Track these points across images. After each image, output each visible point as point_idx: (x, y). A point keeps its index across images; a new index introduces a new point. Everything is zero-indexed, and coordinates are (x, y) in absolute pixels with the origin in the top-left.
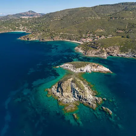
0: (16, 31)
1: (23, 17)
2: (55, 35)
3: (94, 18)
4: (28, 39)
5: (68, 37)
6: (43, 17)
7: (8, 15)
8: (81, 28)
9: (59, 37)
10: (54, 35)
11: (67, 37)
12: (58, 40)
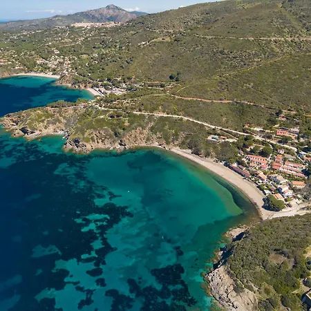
0: (33, 74)
1: (77, 25)
2: (131, 122)
3: (290, 39)
4: (24, 131)
5: (186, 138)
6: (127, 26)
7: (57, 16)
8: (245, 92)
9: (146, 132)
10: (127, 124)
11: (182, 135)
12: (143, 144)
